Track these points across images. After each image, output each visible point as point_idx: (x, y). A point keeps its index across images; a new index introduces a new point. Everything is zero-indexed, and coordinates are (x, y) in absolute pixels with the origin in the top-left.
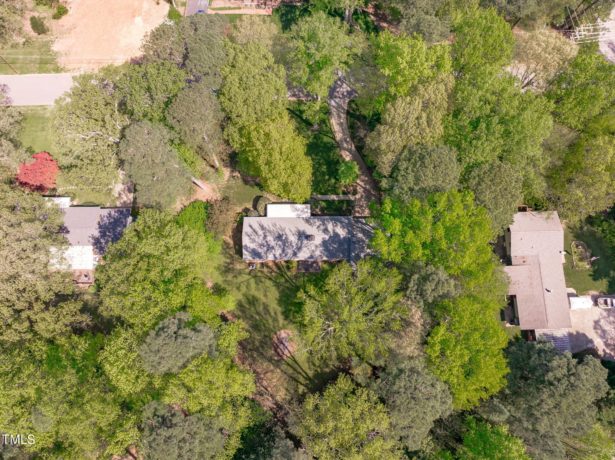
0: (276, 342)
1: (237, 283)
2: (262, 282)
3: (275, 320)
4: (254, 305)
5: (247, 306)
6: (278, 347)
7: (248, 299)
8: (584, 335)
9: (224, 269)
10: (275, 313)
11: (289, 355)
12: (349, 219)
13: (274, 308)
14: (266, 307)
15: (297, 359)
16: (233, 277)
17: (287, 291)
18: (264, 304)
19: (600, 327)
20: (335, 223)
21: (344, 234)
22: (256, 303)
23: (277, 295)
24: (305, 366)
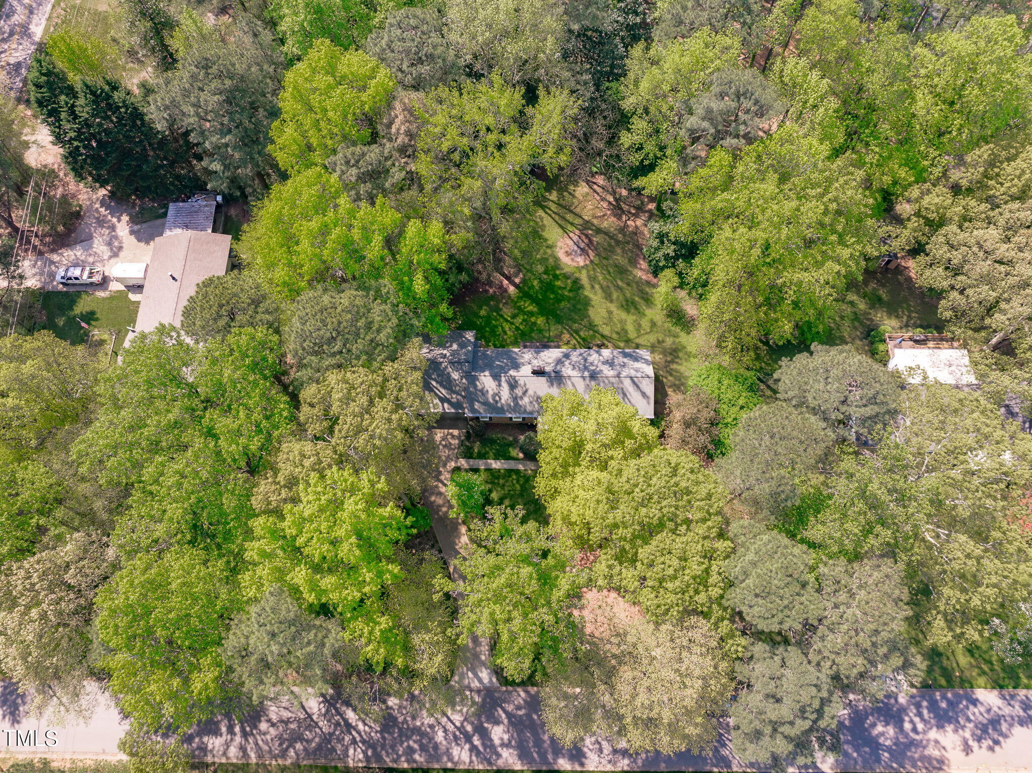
0: (590, 251)
1: (657, 332)
2: (618, 333)
3: (592, 279)
4: (627, 301)
5: (637, 299)
6: (588, 245)
7: (636, 308)
8: (139, 240)
9: (681, 355)
10: (593, 287)
11: (571, 235)
12: (473, 410)
13: (595, 293)
14: (608, 297)
15: (560, 231)
16: (663, 341)
17: (577, 317)
18: (611, 301)
19: (112, 249)
20: (497, 402)
21: (482, 378)
22: (624, 303)
23: (591, 312)
24: (547, 221)
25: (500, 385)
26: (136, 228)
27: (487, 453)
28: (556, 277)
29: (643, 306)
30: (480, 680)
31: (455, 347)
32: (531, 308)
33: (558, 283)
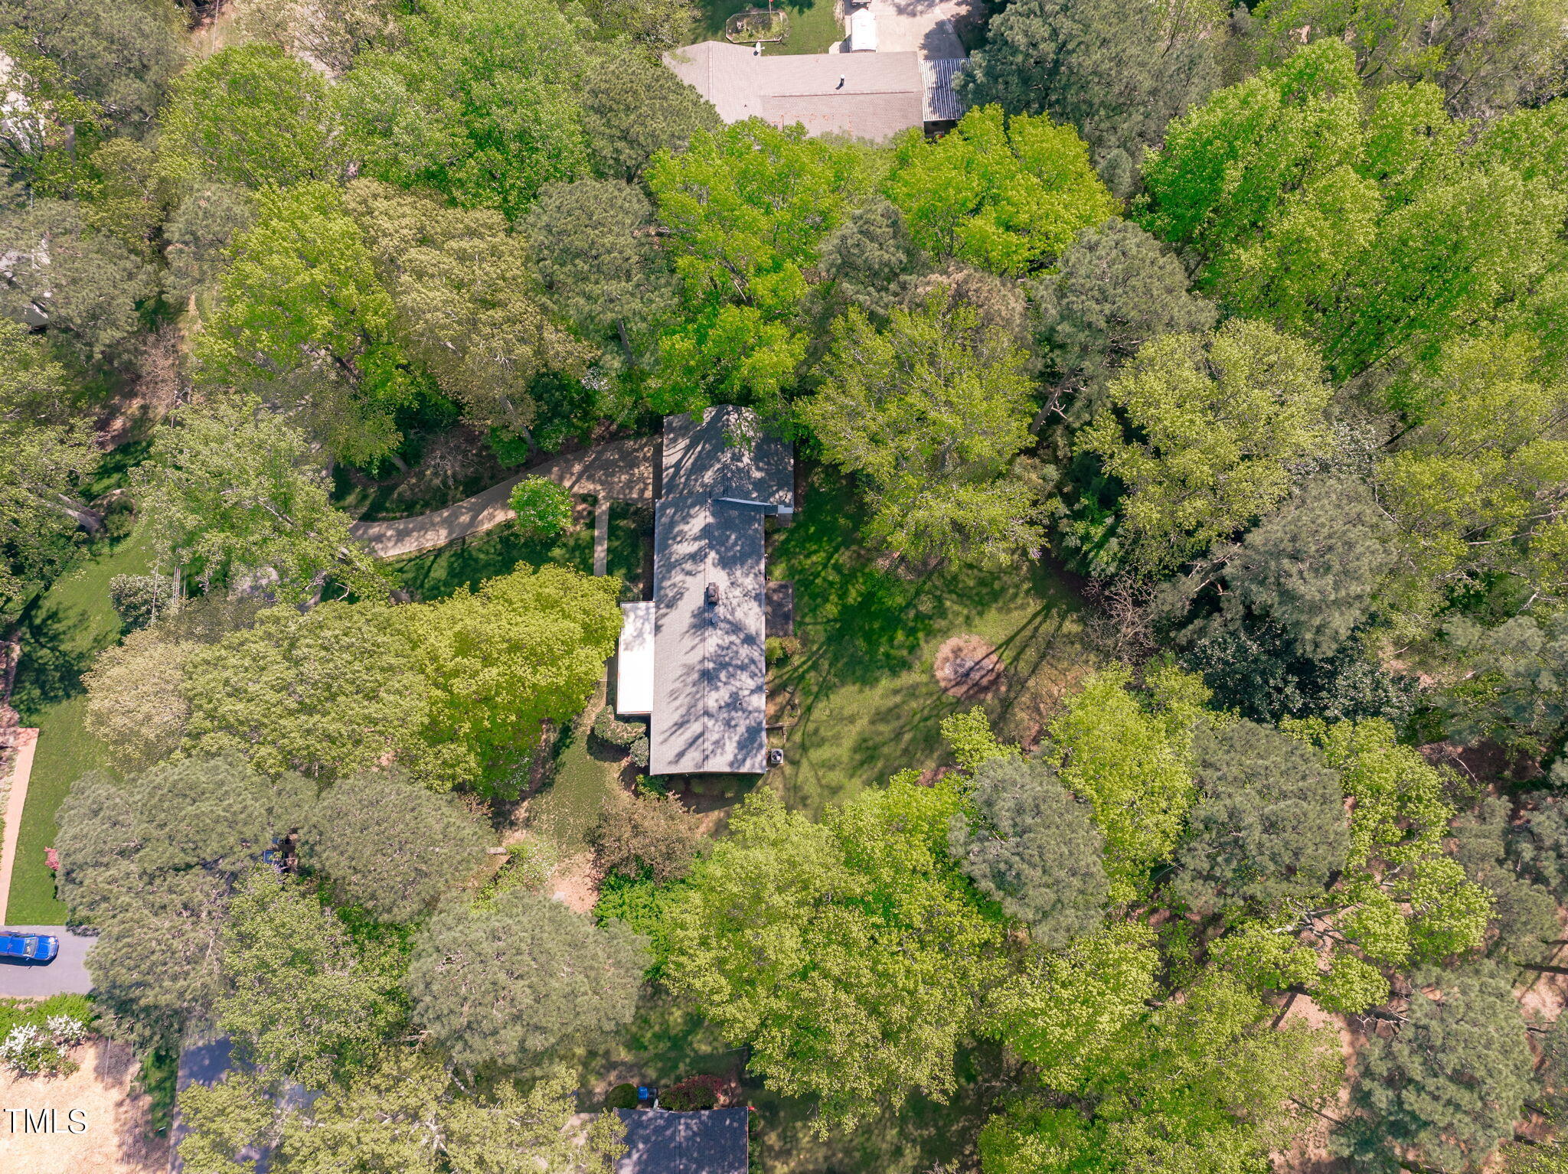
0: (964, 688)
1: (820, 795)
2: (816, 731)
3: (912, 692)
4: (875, 748)
5: (880, 764)
6: (976, 684)
7: (862, 763)
10: (896, 692)
11: (994, 658)
12: (664, 507)
13: (883, 697)
14: (882, 717)
15: (1002, 638)
17: (839, 665)
18: (872, 722)
20: (674, 538)
21: (702, 515)
22: (871, 743)
23: (850, 689)
24: (1019, 618)
25: (695, 539)
26: (950, 28)
27: (618, 538)
28: (912, 632)
29: (866, 773)
31: (757, 475)
32: (853, 597)
33: (900, 636)
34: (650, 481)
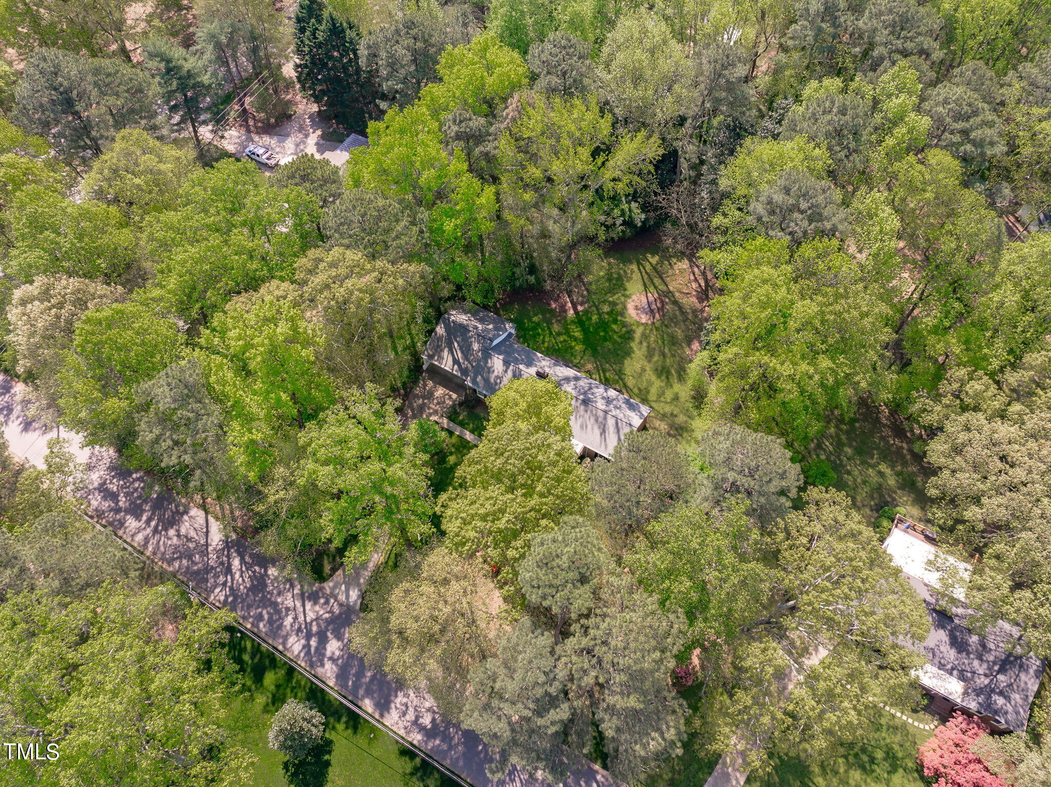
0: (657, 315)
1: (676, 406)
2: (640, 390)
3: (645, 336)
4: (663, 368)
5: (673, 371)
6: (658, 309)
9: (685, 435)
10: (641, 343)
11: (649, 295)
12: (474, 381)
13: (640, 349)
14: (649, 356)
15: (642, 288)
16: (676, 416)
17: (612, 360)
18: (649, 361)
19: (296, 149)
20: (496, 384)
21: (495, 360)
22: (660, 368)
23: (627, 362)
24: (636, 276)
25: (506, 371)
26: (322, 142)
27: (468, 424)
28: (615, 321)
29: (674, 379)
30: (348, 597)
32: (578, 334)
33: (614, 327)
34: (447, 391)
